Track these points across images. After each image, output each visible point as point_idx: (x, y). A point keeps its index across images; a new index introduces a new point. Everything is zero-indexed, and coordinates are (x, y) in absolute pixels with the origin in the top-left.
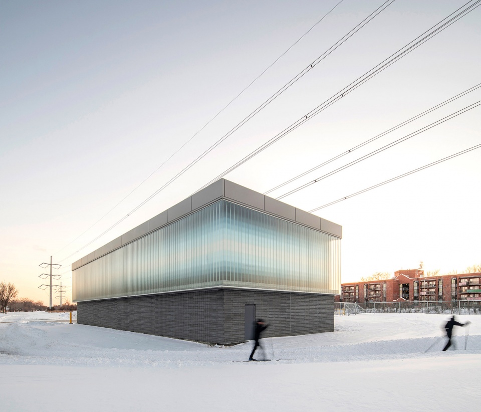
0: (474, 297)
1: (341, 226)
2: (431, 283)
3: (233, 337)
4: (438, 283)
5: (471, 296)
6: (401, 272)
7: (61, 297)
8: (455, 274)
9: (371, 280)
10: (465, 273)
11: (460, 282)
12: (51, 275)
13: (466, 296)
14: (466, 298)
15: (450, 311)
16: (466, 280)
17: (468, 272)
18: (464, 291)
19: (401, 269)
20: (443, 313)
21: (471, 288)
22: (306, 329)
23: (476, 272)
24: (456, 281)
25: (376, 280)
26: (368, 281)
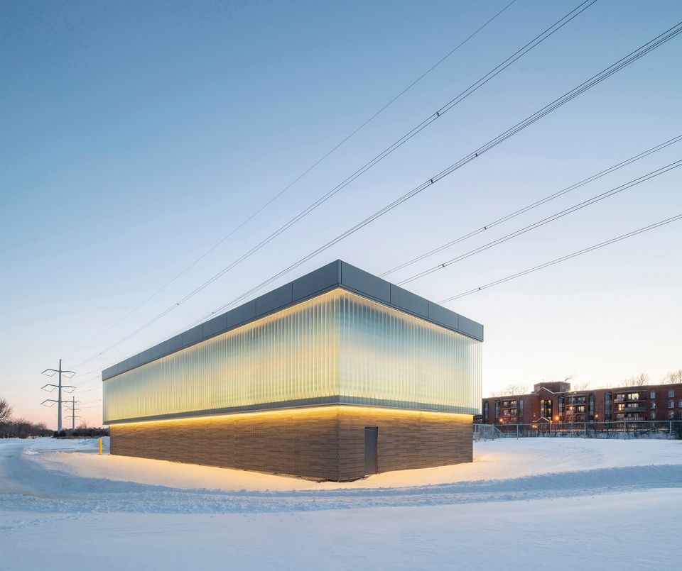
0: (632, 416)
1: (483, 326)
2: (580, 399)
3: (351, 470)
4: (589, 399)
5: (630, 415)
6: (542, 385)
7: (74, 417)
8: (609, 388)
9: (504, 395)
10: (621, 386)
11: (616, 398)
12: (60, 387)
13: (623, 415)
14: (622, 419)
15: (606, 435)
16: (623, 396)
17: (624, 386)
18: (620, 409)
19: (542, 382)
20: (596, 437)
21: (629, 405)
22: (439, 459)
23: (634, 386)
24: (611, 396)
25: (510, 395)
26: (500, 396)
